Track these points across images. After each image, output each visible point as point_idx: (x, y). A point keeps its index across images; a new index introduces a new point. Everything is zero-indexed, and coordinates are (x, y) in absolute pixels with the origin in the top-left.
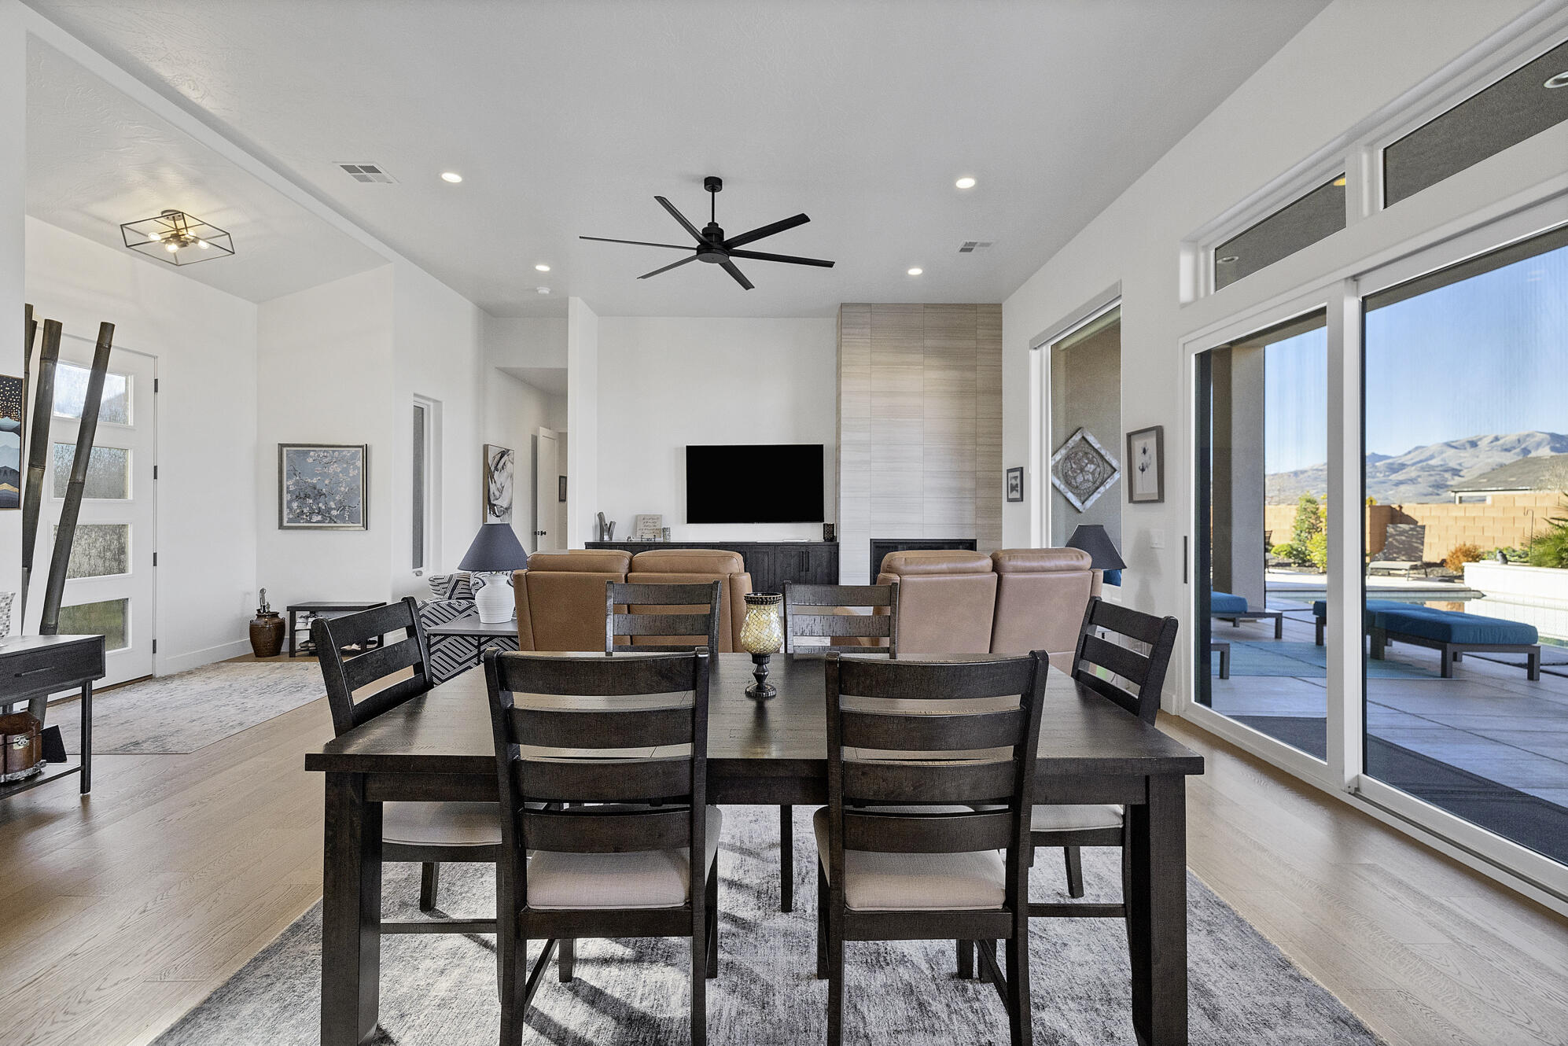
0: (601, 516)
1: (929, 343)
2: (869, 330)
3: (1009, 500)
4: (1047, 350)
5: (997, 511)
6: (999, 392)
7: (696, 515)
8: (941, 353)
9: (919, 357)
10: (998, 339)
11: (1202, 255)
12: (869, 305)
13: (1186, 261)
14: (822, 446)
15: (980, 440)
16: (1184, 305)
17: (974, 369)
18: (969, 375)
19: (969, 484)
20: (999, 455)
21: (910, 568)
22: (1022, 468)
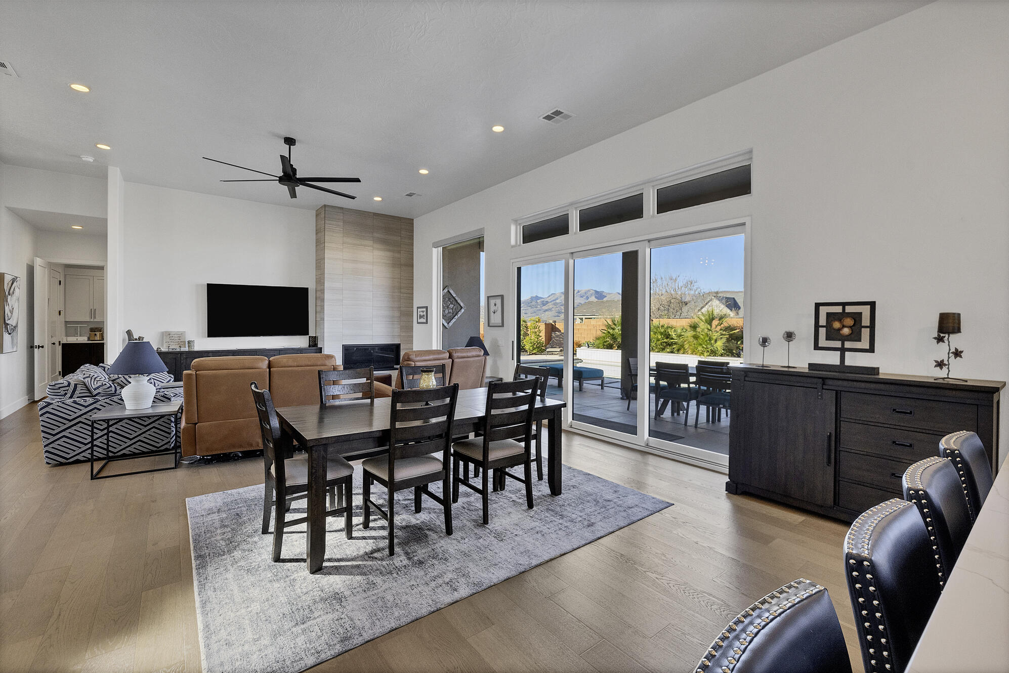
0: (129, 333)
1: (376, 235)
2: (342, 224)
3: (418, 323)
4: (440, 249)
5: (410, 329)
6: (411, 265)
7: (213, 331)
8: (383, 242)
9: (370, 243)
10: (411, 237)
11: (518, 227)
12: (343, 208)
13: (513, 228)
14: (308, 288)
15: (402, 290)
16: (513, 247)
17: (399, 252)
18: (397, 255)
19: (397, 314)
20: (411, 298)
21: (418, 358)
22: (427, 307)
